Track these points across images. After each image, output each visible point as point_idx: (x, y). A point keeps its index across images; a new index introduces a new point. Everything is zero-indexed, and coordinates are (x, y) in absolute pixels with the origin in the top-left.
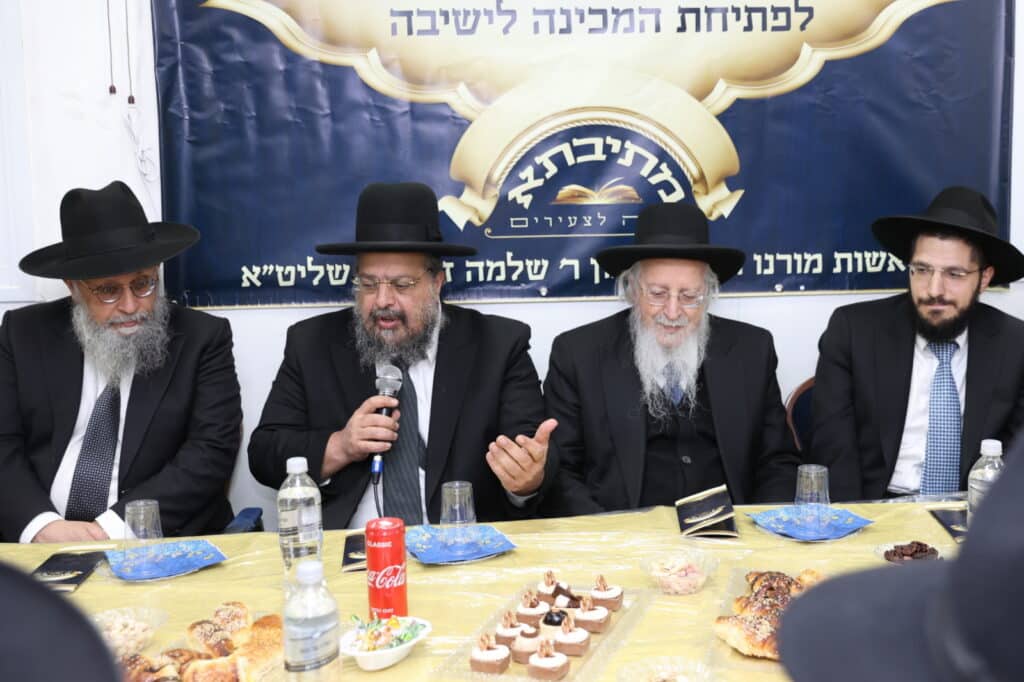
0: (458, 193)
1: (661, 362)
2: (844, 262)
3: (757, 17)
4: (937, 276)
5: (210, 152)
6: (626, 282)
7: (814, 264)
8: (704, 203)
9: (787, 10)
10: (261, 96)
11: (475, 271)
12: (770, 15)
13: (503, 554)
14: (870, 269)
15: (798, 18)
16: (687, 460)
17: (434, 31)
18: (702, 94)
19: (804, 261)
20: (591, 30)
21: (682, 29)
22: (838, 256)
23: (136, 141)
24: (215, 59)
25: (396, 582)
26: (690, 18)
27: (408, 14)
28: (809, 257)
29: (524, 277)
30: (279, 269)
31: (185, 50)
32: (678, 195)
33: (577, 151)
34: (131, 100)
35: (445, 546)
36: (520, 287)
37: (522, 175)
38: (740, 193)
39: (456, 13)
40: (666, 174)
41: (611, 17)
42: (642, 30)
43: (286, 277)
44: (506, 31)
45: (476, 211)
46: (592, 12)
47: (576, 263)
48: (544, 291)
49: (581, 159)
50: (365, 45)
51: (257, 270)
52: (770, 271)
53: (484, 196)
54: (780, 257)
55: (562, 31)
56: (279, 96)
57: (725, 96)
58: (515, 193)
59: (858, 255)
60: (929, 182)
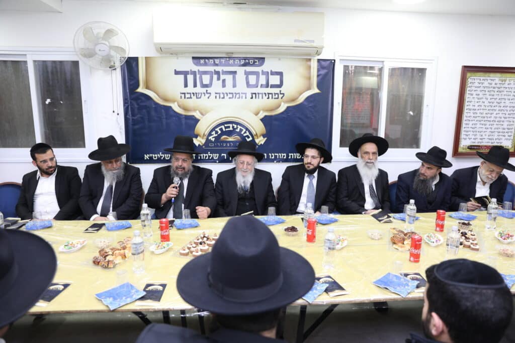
0: (196, 137)
1: (242, 180)
2: (291, 156)
3: (270, 96)
4: (310, 158)
5: (137, 127)
6: (235, 160)
7: (284, 156)
8: (257, 141)
9: (278, 94)
10: (149, 113)
11: (201, 156)
12: (274, 95)
13: (196, 227)
14: (298, 158)
15: (281, 96)
16: (247, 204)
17: (191, 98)
18: (257, 114)
19: (282, 155)
20: (230, 98)
21: (252, 98)
22: (290, 154)
23: (119, 124)
24: (138, 104)
25: (167, 233)
26: (254, 95)
27: (185, 94)
28: (283, 155)
29: (213, 158)
30: (154, 155)
31: (131, 103)
32: (251, 139)
33: (226, 128)
34: (118, 114)
35: (184, 224)
36: (212, 161)
37: (212, 133)
38: (266, 139)
39: (196, 93)
40: (248, 134)
41: (234, 95)
42: (242, 98)
43: (155, 157)
44: (208, 98)
45: (201, 142)
46: (230, 93)
47: (225, 155)
48: (217, 162)
49: (227, 130)
50: (173, 101)
51: (148, 155)
52: (273, 158)
53: (203, 138)
54: (276, 154)
55: (222, 98)
56: (153, 113)
57: (262, 115)
58: (210, 138)
59: (295, 154)
60: (312, 136)
